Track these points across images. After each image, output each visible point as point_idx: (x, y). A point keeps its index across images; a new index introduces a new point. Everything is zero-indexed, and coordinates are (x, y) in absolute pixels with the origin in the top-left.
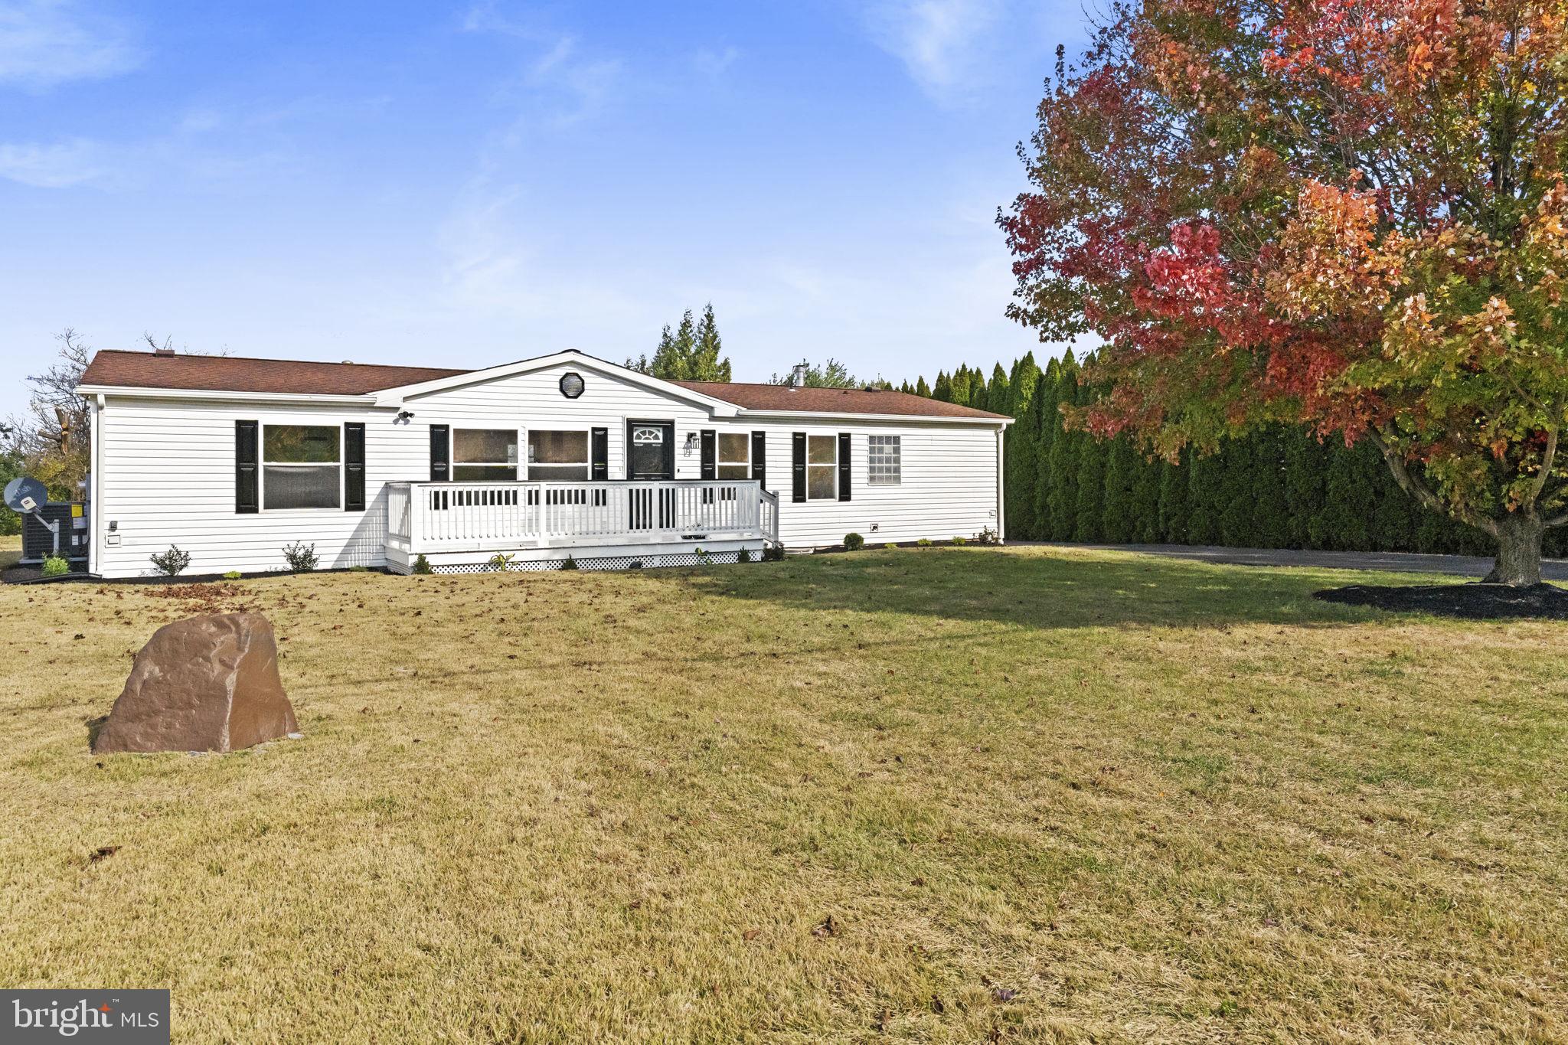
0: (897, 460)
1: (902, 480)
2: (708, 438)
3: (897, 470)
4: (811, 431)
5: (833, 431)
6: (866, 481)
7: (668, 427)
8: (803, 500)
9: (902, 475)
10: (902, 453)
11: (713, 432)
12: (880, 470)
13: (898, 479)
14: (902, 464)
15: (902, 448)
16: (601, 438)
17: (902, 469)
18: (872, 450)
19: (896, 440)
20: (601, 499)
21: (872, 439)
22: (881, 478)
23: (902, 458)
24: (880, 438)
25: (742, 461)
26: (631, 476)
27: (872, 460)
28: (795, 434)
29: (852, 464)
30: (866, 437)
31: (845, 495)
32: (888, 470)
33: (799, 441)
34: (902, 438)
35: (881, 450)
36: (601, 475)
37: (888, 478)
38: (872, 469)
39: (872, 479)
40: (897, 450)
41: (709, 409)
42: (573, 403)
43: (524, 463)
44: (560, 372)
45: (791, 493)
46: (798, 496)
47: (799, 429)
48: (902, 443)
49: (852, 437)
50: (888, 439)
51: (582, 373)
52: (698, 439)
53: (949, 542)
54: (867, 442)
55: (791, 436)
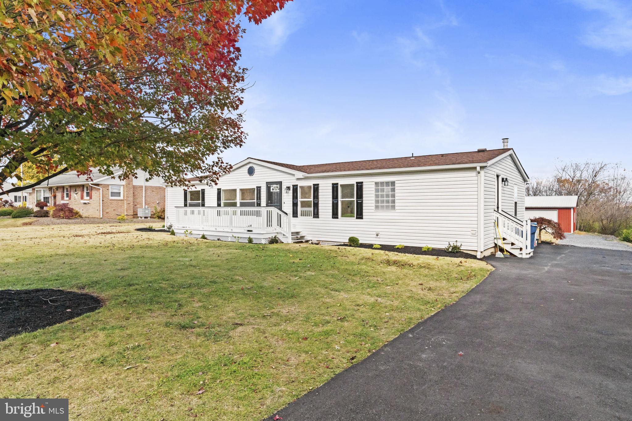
0: (393, 196)
1: (396, 208)
2: (295, 188)
3: (394, 202)
4: (341, 182)
5: (353, 181)
6: (374, 208)
7: (280, 183)
8: (337, 218)
9: (396, 204)
10: (396, 191)
11: (297, 185)
12: (383, 202)
13: (393, 207)
14: (396, 198)
15: (396, 188)
16: (259, 188)
17: (396, 201)
18: (377, 190)
19: (393, 183)
20: (258, 214)
21: (377, 184)
22: (382, 207)
23: (396, 195)
24: (382, 183)
25: (309, 198)
26: (267, 206)
27: (377, 196)
28: (333, 184)
29: (364, 199)
30: (374, 183)
31: (360, 216)
32: (388, 202)
33: (335, 187)
34: (396, 182)
35: (383, 190)
36: (259, 205)
37: (387, 207)
38: (377, 202)
39: (377, 207)
40: (393, 190)
41: (294, 175)
42: (251, 178)
43: (238, 200)
44: (248, 166)
45: (331, 214)
46: (335, 215)
47: (335, 181)
48: (396, 185)
49: (364, 184)
50: (387, 183)
51: (254, 166)
52: (291, 189)
53: (421, 248)
54: (373, 186)
55: (331, 185)
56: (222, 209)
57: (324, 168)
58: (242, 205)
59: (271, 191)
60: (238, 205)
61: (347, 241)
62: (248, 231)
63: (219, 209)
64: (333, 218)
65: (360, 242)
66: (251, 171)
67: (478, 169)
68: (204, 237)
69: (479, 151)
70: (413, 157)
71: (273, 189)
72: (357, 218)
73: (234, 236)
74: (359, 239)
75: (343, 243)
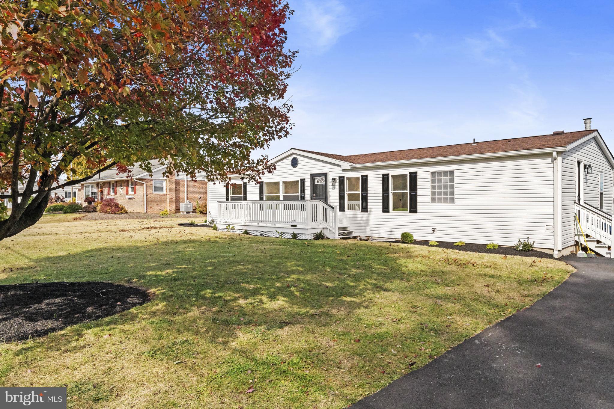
0: (452, 187)
1: (456, 200)
2: (342, 179)
3: (452, 193)
4: (392, 172)
5: (406, 171)
6: (430, 200)
7: (325, 175)
8: (388, 212)
9: (456, 196)
10: (455, 182)
11: (344, 177)
12: (440, 194)
13: (452, 200)
14: (456, 189)
15: (455, 178)
16: (303, 181)
17: (455, 193)
18: (433, 181)
19: (452, 173)
20: (302, 208)
21: (433, 174)
22: (440, 199)
23: (455, 186)
24: (439, 173)
25: (356, 191)
26: (312, 198)
27: (433, 187)
28: (383, 175)
29: (418, 190)
30: (429, 173)
31: (414, 209)
32: (446, 193)
33: (385, 178)
34: (455, 171)
35: (440, 181)
36: (303, 198)
37: (446, 200)
38: (433, 193)
39: (433, 200)
40: (452, 180)
41: (340, 166)
42: (295, 169)
43: (281, 194)
44: (291, 158)
45: (381, 207)
46: (386, 209)
47: (385, 172)
48: (455, 175)
49: (418, 174)
50: (445, 173)
51: (298, 157)
52: (338, 181)
53: (485, 245)
54: (429, 176)
55: (381, 176)
56: (265, 204)
57: (374, 158)
58: (286, 198)
59: (316, 183)
60: (281, 198)
61: (400, 237)
62: (292, 226)
63: (261, 203)
64: (384, 212)
65: (415, 238)
66: (295, 163)
67: (555, 154)
68: (246, 232)
69: (555, 134)
70: (474, 143)
71: (318, 182)
72: (411, 212)
73: (278, 231)
74: (413, 234)
75: (395, 240)
